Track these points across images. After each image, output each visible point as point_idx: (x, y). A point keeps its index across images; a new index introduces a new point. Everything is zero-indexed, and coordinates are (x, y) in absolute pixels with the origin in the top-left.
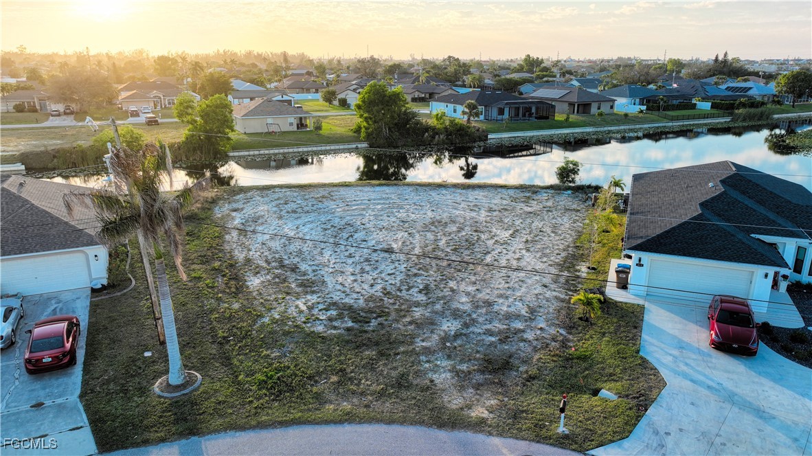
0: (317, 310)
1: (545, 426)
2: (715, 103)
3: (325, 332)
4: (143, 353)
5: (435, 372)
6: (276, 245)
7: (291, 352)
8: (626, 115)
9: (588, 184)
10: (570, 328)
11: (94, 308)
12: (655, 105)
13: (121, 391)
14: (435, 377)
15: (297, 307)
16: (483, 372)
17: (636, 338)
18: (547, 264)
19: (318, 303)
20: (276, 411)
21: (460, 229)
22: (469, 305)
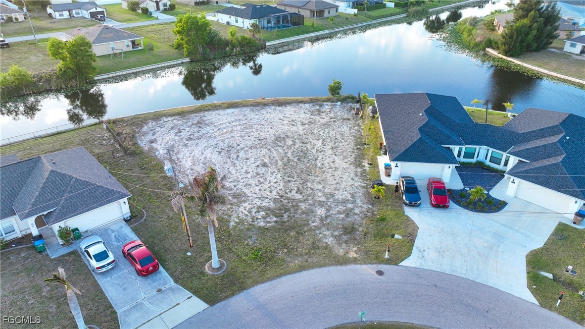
0: (253, 213)
1: (380, 256)
2: (397, 3)
3: (266, 225)
4: (186, 254)
7: (257, 240)
11: (136, 232)
12: (362, 7)
13: (193, 276)
14: (327, 241)
15: (242, 212)
20: (271, 272)
21: (294, 143)
22: (324, 197)
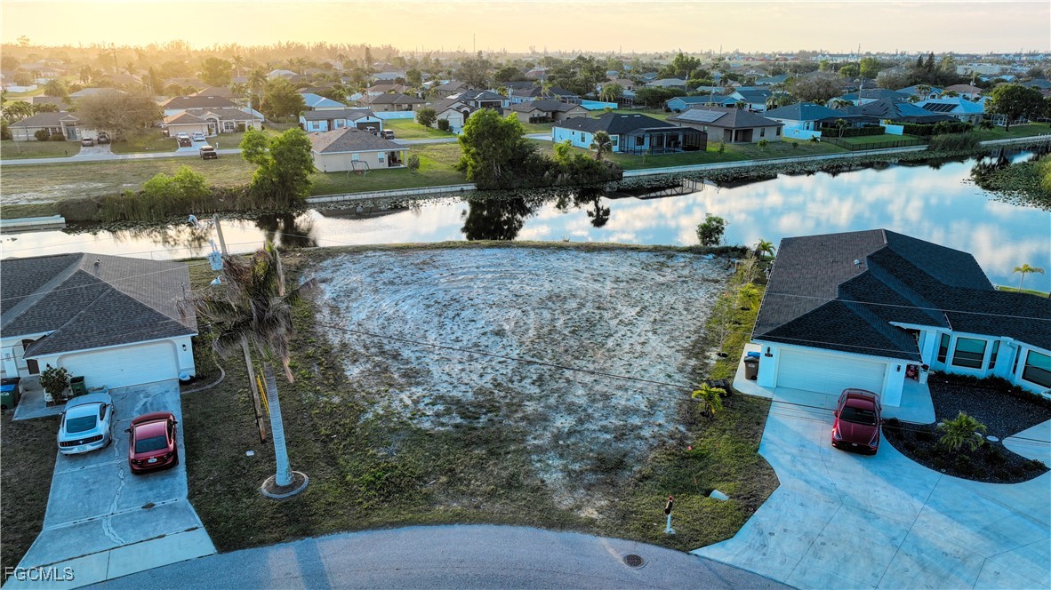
0: (423, 404)
1: (653, 526)
2: (909, 126)
3: (433, 429)
4: (245, 453)
5: (547, 472)
6: (373, 326)
7: (397, 451)
8: (795, 145)
9: (733, 246)
10: (690, 424)
11: (186, 403)
12: (833, 129)
13: (229, 493)
14: (546, 477)
15: (401, 400)
16: (594, 471)
17: (756, 436)
18: (674, 350)
19: (424, 397)
20: (386, 513)
21: (581, 305)
22: (585, 398)
